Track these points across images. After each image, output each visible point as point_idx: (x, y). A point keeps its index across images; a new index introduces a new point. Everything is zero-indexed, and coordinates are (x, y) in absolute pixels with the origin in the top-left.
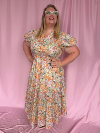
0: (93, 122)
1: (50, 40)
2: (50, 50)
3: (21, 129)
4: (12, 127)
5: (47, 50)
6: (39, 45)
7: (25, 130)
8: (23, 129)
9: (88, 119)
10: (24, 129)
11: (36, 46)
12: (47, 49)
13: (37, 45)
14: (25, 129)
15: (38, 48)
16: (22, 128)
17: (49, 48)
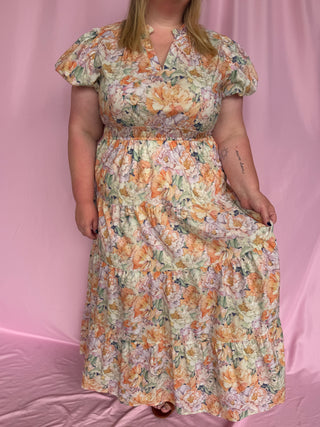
0: (313, 372)
1: (186, 62)
2: (205, 100)
3: (59, 412)
4: (24, 407)
5: (191, 102)
6: (153, 85)
7: (74, 415)
8: (63, 411)
9: (294, 364)
10: (70, 412)
11: (139, 91)
12: (192, 95)
13: (144, 85)
14: (74, 411)
15: (150, 95)
16: (60, 408)
17: (198, 91)
